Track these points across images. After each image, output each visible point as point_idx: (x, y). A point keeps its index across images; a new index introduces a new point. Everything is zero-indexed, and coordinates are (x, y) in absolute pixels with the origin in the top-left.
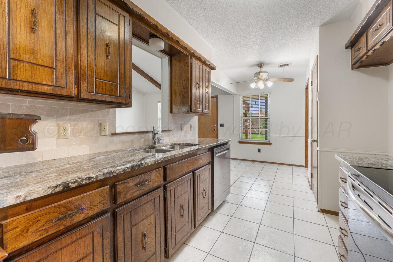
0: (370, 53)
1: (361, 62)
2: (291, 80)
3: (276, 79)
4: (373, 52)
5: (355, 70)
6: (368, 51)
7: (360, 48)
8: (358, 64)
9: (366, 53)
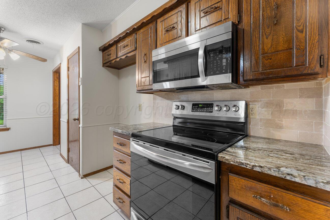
0: (118, 60)
1: (110, 63)
2: (45, 60)
3: (24, 54)
4: (120, 60)
5: (105, 68)
6: (117, 58)
7: (111, 54)
8: (108, 64)
9: (115, 59)
